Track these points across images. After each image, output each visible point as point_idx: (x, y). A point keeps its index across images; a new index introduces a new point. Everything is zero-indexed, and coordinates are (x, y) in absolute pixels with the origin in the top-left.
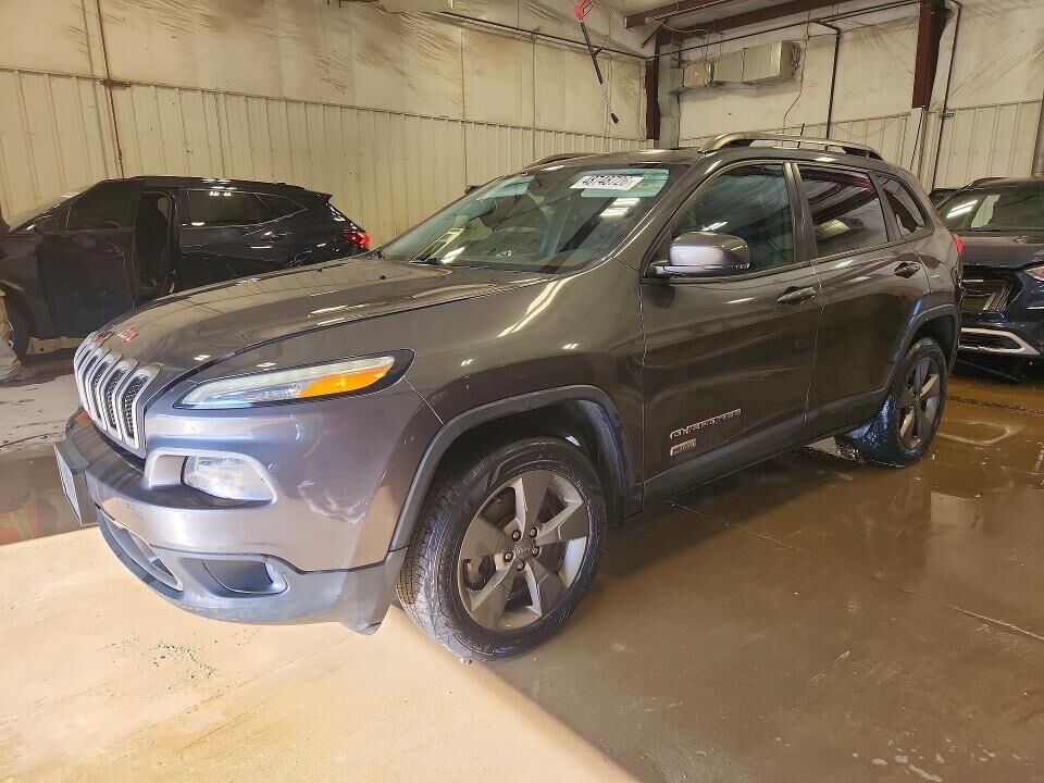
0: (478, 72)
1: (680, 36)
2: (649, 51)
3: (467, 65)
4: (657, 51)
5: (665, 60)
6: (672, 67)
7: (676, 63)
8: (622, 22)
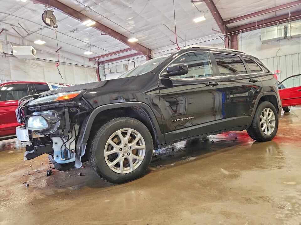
0: (48, 71)
1: (103, 63)
2: (96, 66)
3: (45, 70)
4: (98, 66)
5: (100, 68)
6: (102, 69)
7: (103, 69)
8: (88, 60)
